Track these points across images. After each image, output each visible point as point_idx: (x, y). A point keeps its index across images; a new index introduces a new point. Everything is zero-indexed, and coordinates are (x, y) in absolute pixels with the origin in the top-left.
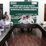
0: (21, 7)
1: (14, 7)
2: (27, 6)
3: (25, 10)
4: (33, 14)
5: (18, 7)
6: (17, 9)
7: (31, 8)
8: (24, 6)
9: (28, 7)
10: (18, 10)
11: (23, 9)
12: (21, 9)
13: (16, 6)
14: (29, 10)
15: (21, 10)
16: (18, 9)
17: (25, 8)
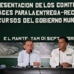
0: (25, 9)
2: (51, 5)
3: (43, 20)
5: (14, 9)
6: (9, 17)
7: (66, 12)
8: (39, 5)
9: (55, 8)
10: (14, 21)
11: (34, 17)
12: (27, 16)
14: (58, 20)
15: (26, 21)
16: (13, 16)
17: (41, 13)
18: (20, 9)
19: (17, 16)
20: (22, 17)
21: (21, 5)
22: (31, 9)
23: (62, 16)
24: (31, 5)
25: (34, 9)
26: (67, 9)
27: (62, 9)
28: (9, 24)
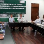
0: (9, 5)
1: (2, 5)
4: (21, 13)
5: (6, 5)
6: (5, 7)
7: (19, 7)
8: (12, 4)
13: (4, 4)
14: (17, 9)
17: (13, 6)
18: (8, 5)
19: (7, 7)
20: (8, 7)
21: (8, 4)
22: (10, 5)
23: (18, 7)
24: (11, 4)
25: (11, 5)
26: (19, 6)
27: (18, 6)
28: (5, 9)
